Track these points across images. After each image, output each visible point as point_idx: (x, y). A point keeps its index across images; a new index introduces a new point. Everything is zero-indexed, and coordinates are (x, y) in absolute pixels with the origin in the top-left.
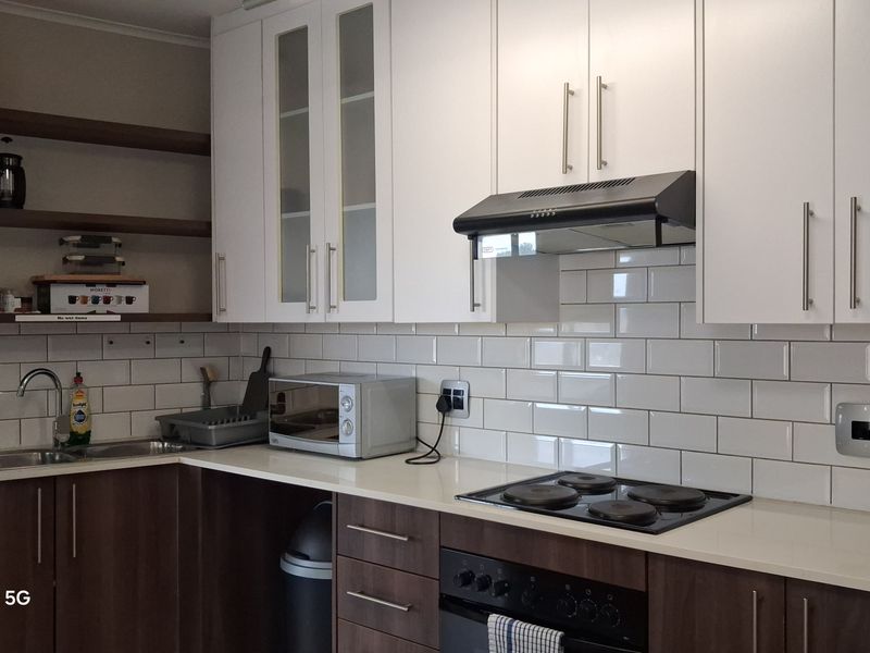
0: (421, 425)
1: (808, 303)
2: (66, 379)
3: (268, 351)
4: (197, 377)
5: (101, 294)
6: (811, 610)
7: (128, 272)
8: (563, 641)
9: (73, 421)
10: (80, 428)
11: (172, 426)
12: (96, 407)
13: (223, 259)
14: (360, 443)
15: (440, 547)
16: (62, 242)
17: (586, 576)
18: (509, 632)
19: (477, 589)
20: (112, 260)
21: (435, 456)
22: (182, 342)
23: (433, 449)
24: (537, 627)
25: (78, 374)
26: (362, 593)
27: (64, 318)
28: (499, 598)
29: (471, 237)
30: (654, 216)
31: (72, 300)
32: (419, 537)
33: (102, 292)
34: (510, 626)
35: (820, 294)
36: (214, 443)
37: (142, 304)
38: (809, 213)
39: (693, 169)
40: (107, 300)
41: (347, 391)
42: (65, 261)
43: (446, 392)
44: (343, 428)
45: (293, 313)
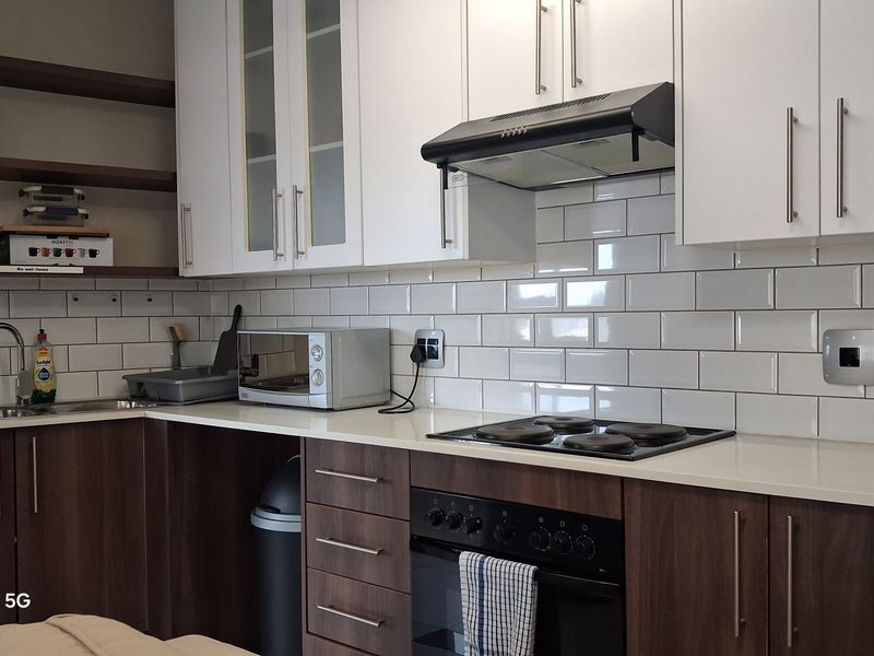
0: (395, 377)
1: (792, 216)
2: (29, 336)
3: (239, 309)
4: (166, 336)
5: (63, 247)
6: (795, 528)
7: (92, 225)
8: (536, 575)
9: (37, 379)
10: (44, 387)
11: (140, 385)
12: (60, 365)
13: (189, 210)
14: (331, 393)
15: (411, 487)
16: (22, 193)
17: (559, 508)
18: (481, 568)
19: (448, 527)
20: (75, 212)
21: (409, 407)
22: (150, 300)
23: (408, 400)
24: (510, 563)
25: (42, 331)
26: (331, 539)
27: (24, 270)
28: (471, 536)
29: (440, 166)
30: (629, 128)
31: (33, 252)
32: (389, 478)
33: (64, 244)
34: (482, 562)
35: (805, 205)
36: (182, 400)
37: (106, 258)
38: (793, 120)
39: (671, 82)
40: (70, 253)
41: (316, 340)
42: (26, 213)
43: (421, 341)
44: (313, 378)
45: (261, 262)
